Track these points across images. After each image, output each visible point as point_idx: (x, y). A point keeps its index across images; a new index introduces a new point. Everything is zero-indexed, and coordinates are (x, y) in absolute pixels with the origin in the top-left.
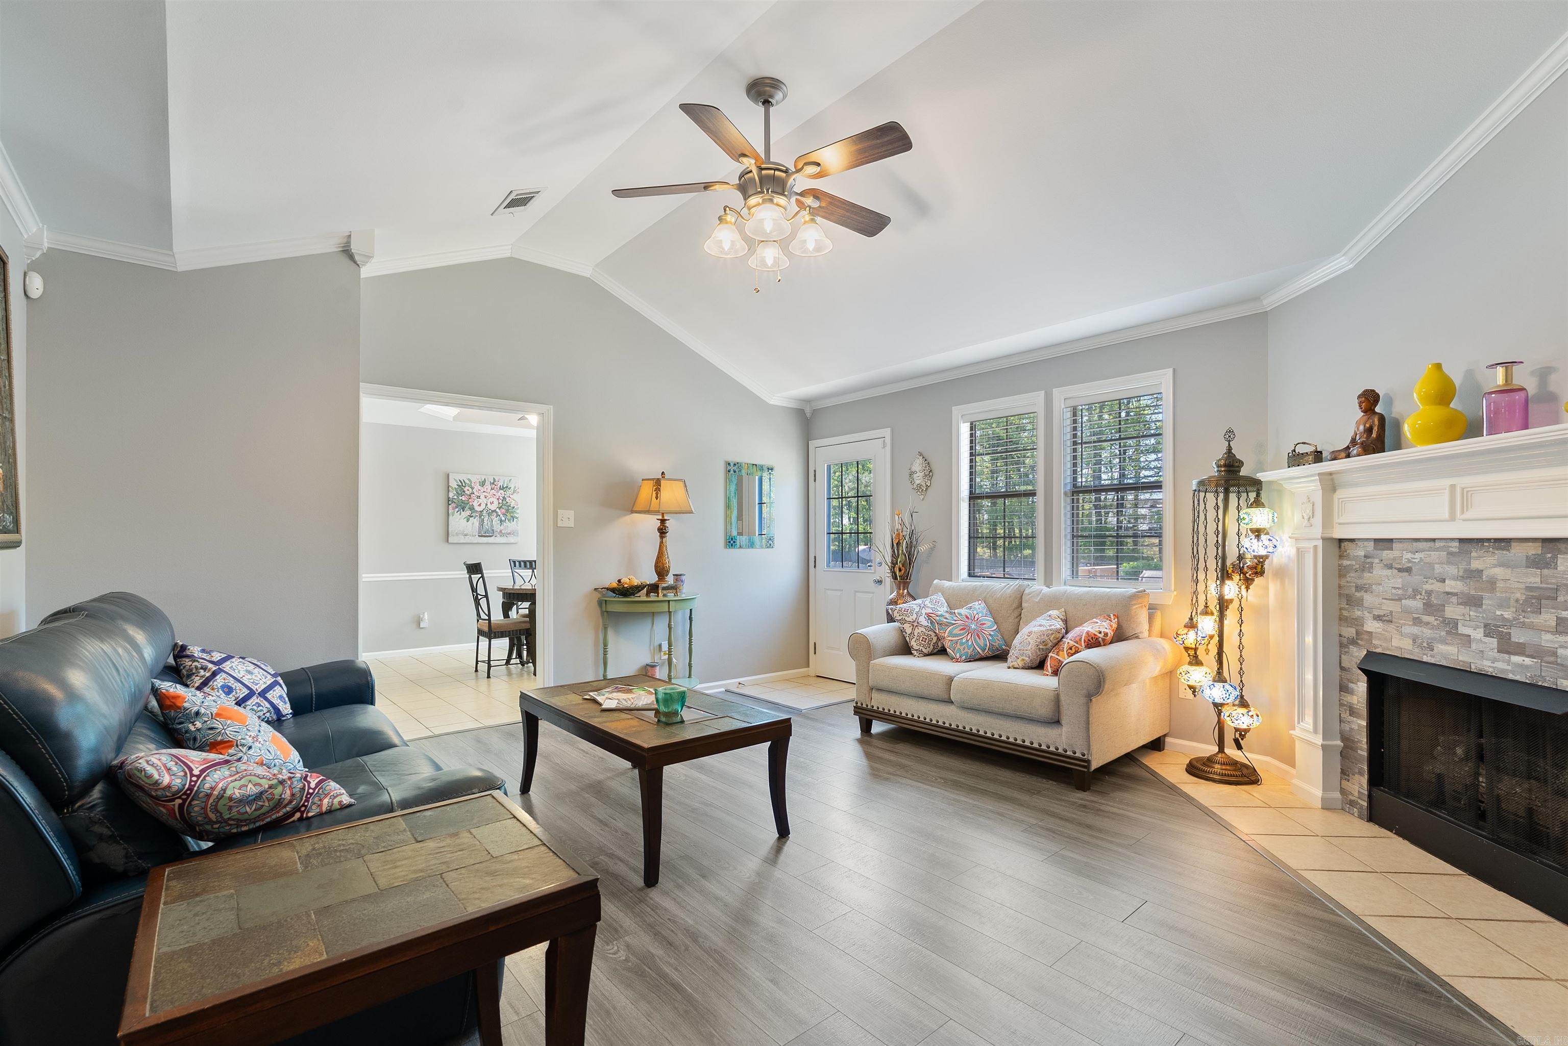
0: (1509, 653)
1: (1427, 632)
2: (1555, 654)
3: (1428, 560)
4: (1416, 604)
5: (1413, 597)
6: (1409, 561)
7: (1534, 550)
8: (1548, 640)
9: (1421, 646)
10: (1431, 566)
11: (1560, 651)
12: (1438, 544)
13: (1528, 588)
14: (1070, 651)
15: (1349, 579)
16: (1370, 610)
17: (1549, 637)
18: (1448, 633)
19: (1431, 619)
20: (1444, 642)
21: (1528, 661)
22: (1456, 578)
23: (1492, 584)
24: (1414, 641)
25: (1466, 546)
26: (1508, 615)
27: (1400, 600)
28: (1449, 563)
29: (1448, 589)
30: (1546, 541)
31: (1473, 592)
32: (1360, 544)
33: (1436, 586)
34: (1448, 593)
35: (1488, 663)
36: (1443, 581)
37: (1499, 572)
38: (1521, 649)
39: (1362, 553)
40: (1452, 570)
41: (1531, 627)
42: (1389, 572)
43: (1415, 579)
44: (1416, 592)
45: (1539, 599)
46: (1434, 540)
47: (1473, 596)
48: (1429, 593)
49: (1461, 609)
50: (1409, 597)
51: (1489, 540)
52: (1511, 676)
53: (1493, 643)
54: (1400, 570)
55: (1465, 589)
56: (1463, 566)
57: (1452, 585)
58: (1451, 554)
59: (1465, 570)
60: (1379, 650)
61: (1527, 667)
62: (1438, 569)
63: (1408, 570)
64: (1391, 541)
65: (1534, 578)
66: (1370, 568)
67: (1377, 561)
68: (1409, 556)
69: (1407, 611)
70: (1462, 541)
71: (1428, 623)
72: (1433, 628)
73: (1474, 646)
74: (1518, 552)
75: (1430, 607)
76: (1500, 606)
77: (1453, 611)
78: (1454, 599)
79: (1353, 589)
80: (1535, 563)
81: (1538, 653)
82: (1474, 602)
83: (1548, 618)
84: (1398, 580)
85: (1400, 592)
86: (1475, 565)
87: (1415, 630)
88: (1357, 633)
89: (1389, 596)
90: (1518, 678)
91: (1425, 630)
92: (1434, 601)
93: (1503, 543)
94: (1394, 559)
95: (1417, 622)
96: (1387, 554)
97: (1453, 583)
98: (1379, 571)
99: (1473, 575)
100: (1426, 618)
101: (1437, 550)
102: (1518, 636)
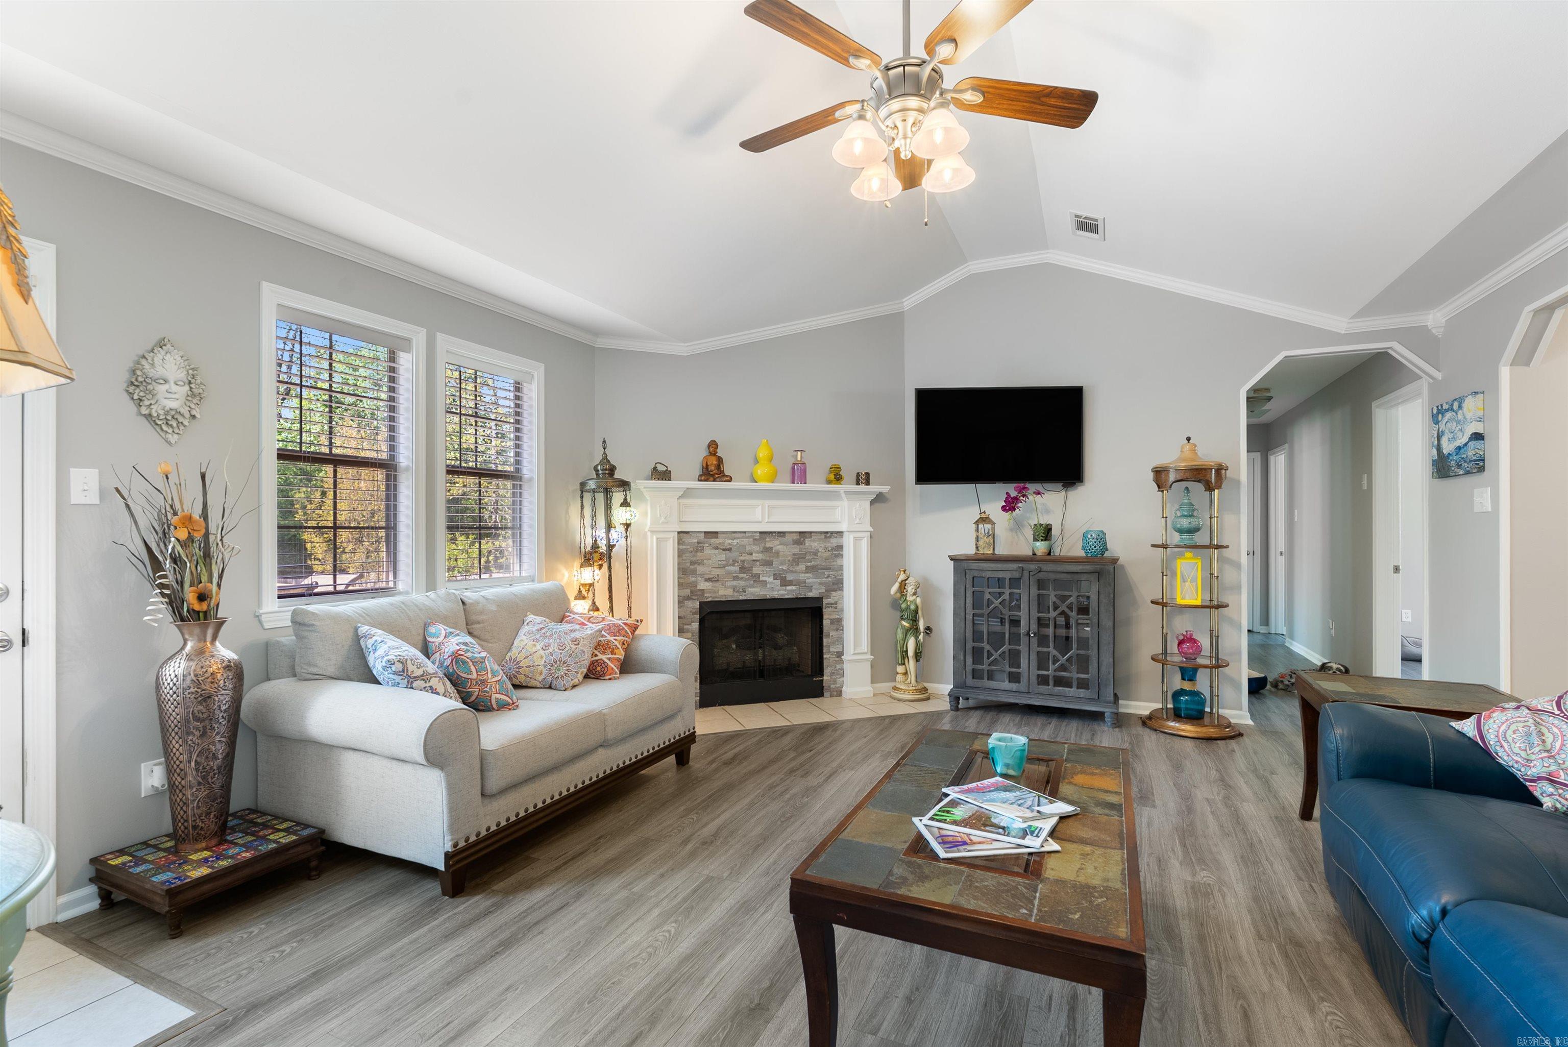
0: (785, 586)
1: (742, 583)
2: (805, 582)
3: (742, 543)
4: (736, 568)
5: (733, 565)
6: (730, 544)
7: (796, 537)
8: (802, 576)
9: (738, 592)
10: (744, 546)
11: (807, 581)
12: (747, 535)
13: (794, 554)
14: (624, 646)
15: (684, 558)
16: (702, 576)
17: (803, 575)
18: (755, 581)
19: (744, 575)
20: (752, 586)
21: (794, 588)
22: (757, 552)
23: (777, 553)
24: (734, 590)
25: (763, 535)
26: (784, 568)
27: (724, 567)
28: (754, 544)
29: (754, 558)
30: (800, 533)
31: (768, 559)
32: (693, 535)
33: (748, 557)
34: (754, 560)
35: (776, 593)
36: (752, 554)
37: (780, 548)
38: (790, 583)
39: (696, 541)
40: (757, 548)
41: (795, 572)
42: (716, 551)
43: (734, 554)
44: (735, 561)
45: (798, 559)
46: (745, 532)
47: (768, 561)
48: (743, 562)
49: (762, 568)
50: (730, 565)
51: (775, 532)
52: (787, 597)
53: (778, 582)
54: (724, 550)
55: (764, 558)
56: (762, 545)
57: (755, 556)
58: (755, 540)
59: (764, 548)
60: (710, 599)
61: (794, 591)
62: (748, 548)
63: (730, 550)
64: (717, 533)
65: (796, 549)
66: (702, 549)
67: (707, 545)
68: (730, 541)
69: (729, 573)
70: (761, 533)
71: (742, 578)
72: (746, 580)
73: (768, 586)
74: (789, 538)
75: (743, 569)
76: (782, 564)
77: (756, 570)
78: (758, 563)
79: (688, 564)
80: (798, 542)
81: (798, 583)
82: (768, 563)
83: (802, 567)
84: (723, 556)
85: (724, 563)
86: (768, 545)
87: (735, 583)
88: (692, 592)
89: (717, 565)
90: (790, 597)
91: (741, 582)
92: (746, 565)
93: (782, 534)
94: (720, 543)
95: (736, 578)
96: (713, 541)
97: (757, 555)
98: (708, 551)
99: (768, 550)
100: (741, 575)
101: (747, 538)
102: (790, 577)
